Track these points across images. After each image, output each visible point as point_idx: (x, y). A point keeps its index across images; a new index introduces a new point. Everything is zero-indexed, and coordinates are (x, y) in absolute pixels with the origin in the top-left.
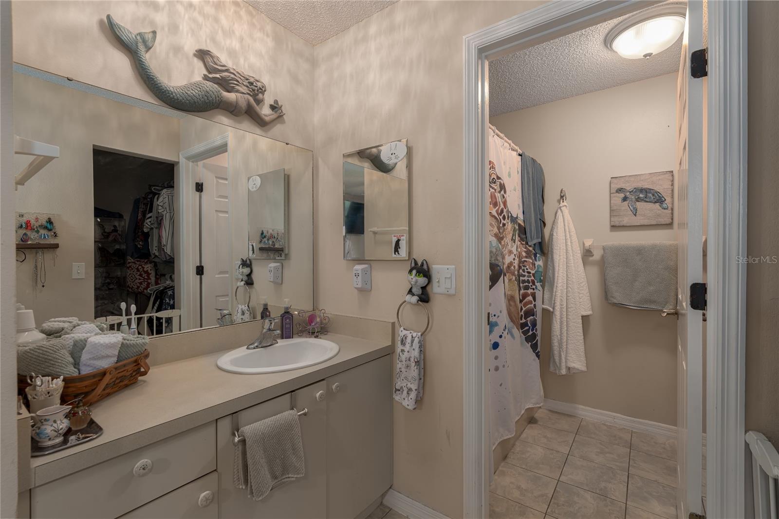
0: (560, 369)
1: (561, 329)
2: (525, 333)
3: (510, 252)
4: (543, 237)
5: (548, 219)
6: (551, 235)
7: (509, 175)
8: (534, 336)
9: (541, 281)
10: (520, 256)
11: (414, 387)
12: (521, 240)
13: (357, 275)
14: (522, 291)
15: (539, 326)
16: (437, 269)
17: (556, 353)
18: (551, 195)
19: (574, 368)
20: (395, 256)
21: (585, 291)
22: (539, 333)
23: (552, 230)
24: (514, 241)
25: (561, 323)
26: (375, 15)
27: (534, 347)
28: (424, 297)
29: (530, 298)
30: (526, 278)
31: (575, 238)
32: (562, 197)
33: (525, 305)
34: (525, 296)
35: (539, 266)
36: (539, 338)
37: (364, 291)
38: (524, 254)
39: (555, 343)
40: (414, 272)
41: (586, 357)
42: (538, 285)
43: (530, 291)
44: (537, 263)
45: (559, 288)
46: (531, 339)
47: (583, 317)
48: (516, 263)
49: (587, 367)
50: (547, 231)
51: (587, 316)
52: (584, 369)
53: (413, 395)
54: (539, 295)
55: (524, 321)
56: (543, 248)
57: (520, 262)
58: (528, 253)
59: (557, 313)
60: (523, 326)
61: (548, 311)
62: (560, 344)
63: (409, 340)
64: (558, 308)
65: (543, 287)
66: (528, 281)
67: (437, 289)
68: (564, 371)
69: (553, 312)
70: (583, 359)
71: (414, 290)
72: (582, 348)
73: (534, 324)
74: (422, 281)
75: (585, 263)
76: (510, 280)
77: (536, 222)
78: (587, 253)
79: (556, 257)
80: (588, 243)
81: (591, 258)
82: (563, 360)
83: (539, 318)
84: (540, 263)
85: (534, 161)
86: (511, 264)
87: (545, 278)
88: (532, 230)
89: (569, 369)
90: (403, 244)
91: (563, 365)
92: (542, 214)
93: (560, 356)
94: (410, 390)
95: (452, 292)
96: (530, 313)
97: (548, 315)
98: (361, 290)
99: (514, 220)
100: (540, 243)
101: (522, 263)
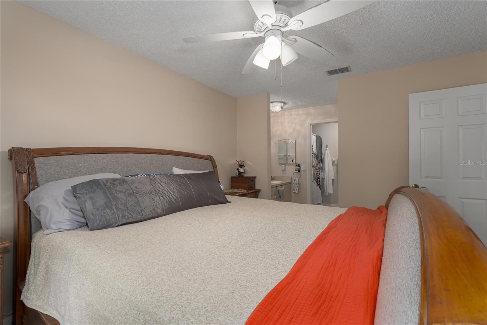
0: (326, 194)
1: (327, 182)
2: (317, 183)
3: (314, 162)
4: (322, 158)
5: (323, 153)
6: (324, 157)
7: (314, 142)
8: (320, 184)
9: (321, 170)
10: (316, 163)
11: (298, 188)
12: (316, 158)
13: (283, 167)
14: (317, 172)
15: (321, 182)
16: (301, 165)
17: (325, 189)
18: (324, 146)
19: (330, 193)
20: (292, 163)
21: (333, 172)
22: (321, 183)
23: (324, 156)
24: (315, 159)
25: (327, 181)
26: (287, 111)
27: (320, 187)
28: (299, 171)
29: (319, 174)
30: (317, 169)
31: (330, 158)
32: (327, 147)
33: (317, 176)
34: (317, 174)
35: (321, 166)
36: (321, 185)
37: (284, 171)
38: (317, 162)
39: (325, 187)
40: (297, 166)
41: (333, 190)
42: (321, 171)
43: (318, 172)
44: (320, 165)
45: (326, 172)
46: (319, 185)
47: (332, 179)
48: (315, 164)
49: (333, 192)
50: (323, 156)
51: (334, 179)
52: (332, 193)
53: (297, 190)
54: (321, 174)
55: (317, 180)
56: (322, 161)
57: (316, 164)
58: (318, 162)
59: (326, 179)
60: (317, 181)
61: (323, 178)
62: (326, 187)
63: (296, 179)
64: (326, 177)
65: (322, 171)
66: (318, 170)
67: (301, 169)
68: (327, 194)
69: (324, 179)
70: (332, 190)
71: (297, 170)
72: (332, 188)
73: (320, 181)
74: (299, 168)
75: (333, 165)
76: (314, 169)
77: (320, 154)
78: (333, 162)
79: (325, 163)
80: (334, 159)
81: (334, 164)
82: (327, 191)
83: (321, 179)
84: (321, 165)
85: (319, 136)
86: (314, 165)
87: (322, 169)
88: (319, 156)
89: (329, 193)
90: (294, 161)
91: (327, 192)
92: (322, 151)
93: (326, 191)
94: (297, 189)
95: (305, 170)
96: (318, 178)
97: (323, 179)
98: (283, 170)
99: (315, 154)
100: (321, 160)
101: (316, 165)
